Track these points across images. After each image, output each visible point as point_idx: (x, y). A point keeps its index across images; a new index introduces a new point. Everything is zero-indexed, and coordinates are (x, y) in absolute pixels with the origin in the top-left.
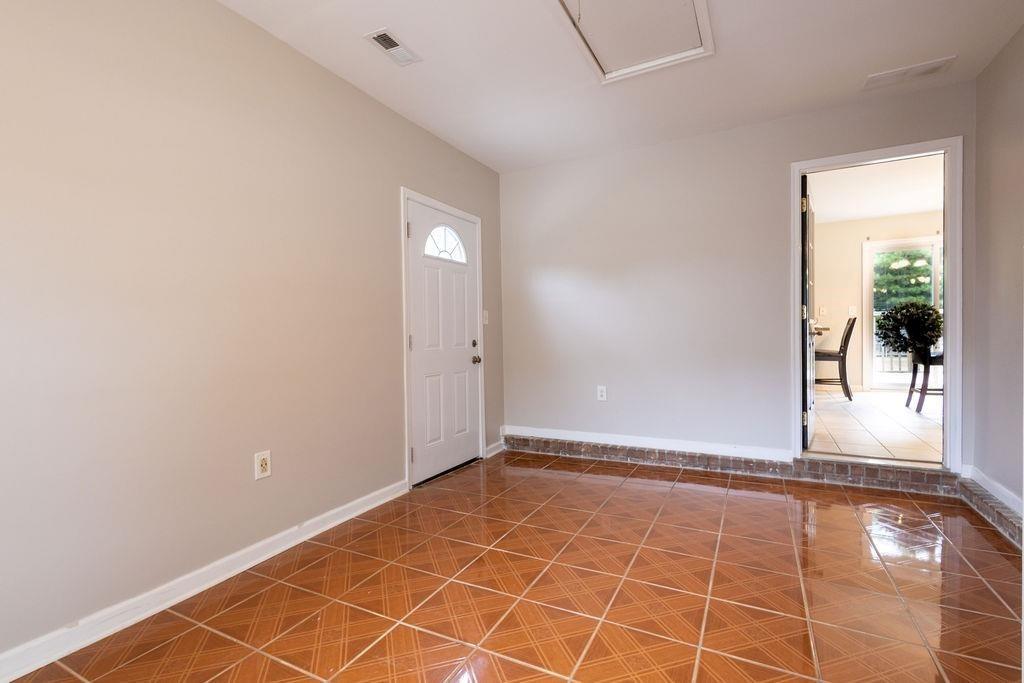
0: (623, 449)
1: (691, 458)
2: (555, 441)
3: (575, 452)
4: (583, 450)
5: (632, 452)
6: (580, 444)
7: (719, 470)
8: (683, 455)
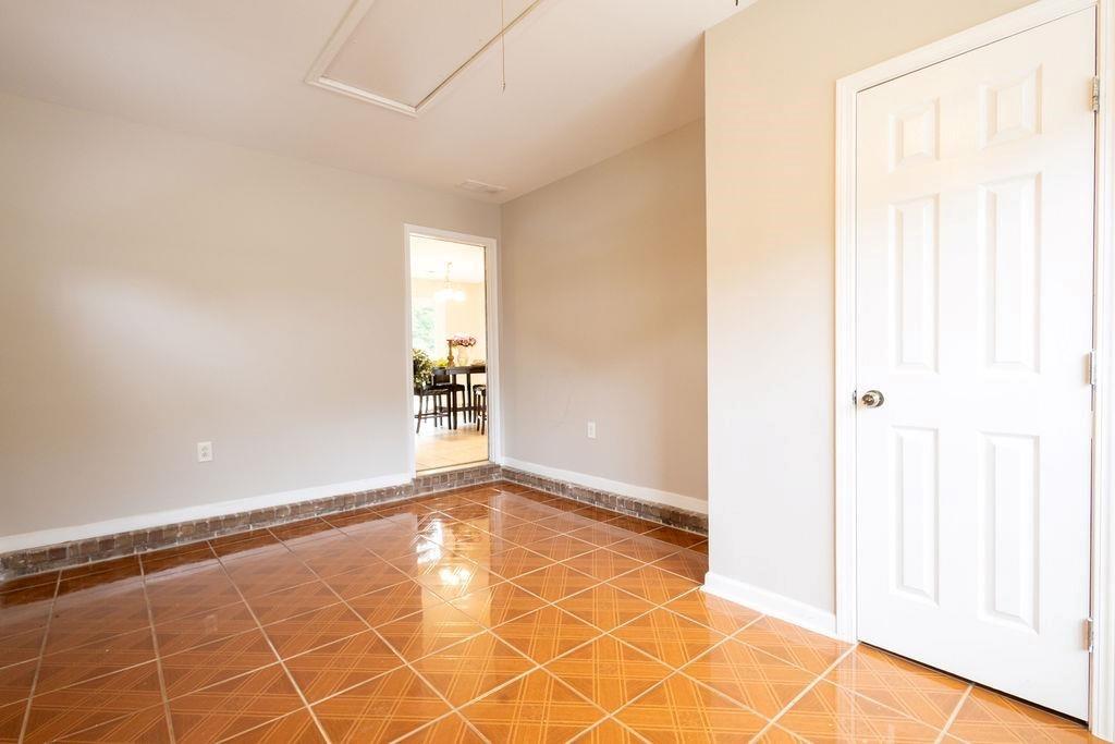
0: (243, 516)
1: (327, 503)
2: (124, 536)
3: (163, 542)
4: (179, 535)
5: (256, 516)
6: (173, 528)
7: (354, 508)
8: (319, 503)
